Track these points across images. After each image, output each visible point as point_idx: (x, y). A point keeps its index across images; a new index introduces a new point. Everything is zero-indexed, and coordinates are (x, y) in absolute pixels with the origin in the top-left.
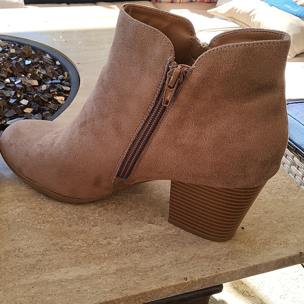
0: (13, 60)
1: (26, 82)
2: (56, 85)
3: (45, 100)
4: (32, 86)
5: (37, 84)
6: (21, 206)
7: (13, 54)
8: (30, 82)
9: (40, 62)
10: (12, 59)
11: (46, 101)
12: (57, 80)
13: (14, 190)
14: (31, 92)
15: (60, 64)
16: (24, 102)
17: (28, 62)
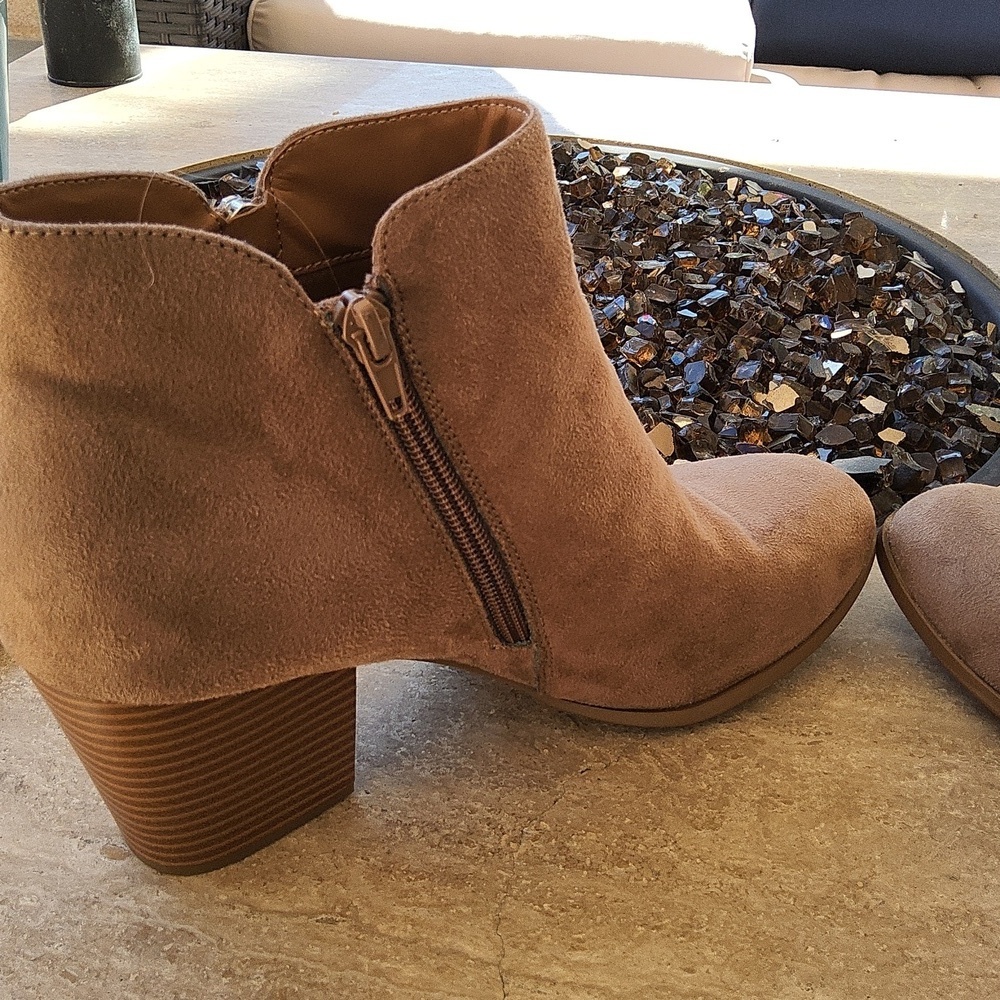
0: (815, 257)
1: (871, 339)
2: (961, 363)
3: (936, 408)
4: (888, 353)
5: (906, 351)
6: (956, 767)
7: (812, 237)
8: (882, 341)
9: (898, 274)
10: (813, 254)
11: (941, 412)
12: (961, 344)
13: (916, 702)
14: (883, 372)
15: (962, 291)
16: (874, 405)
17: (865, 272)
